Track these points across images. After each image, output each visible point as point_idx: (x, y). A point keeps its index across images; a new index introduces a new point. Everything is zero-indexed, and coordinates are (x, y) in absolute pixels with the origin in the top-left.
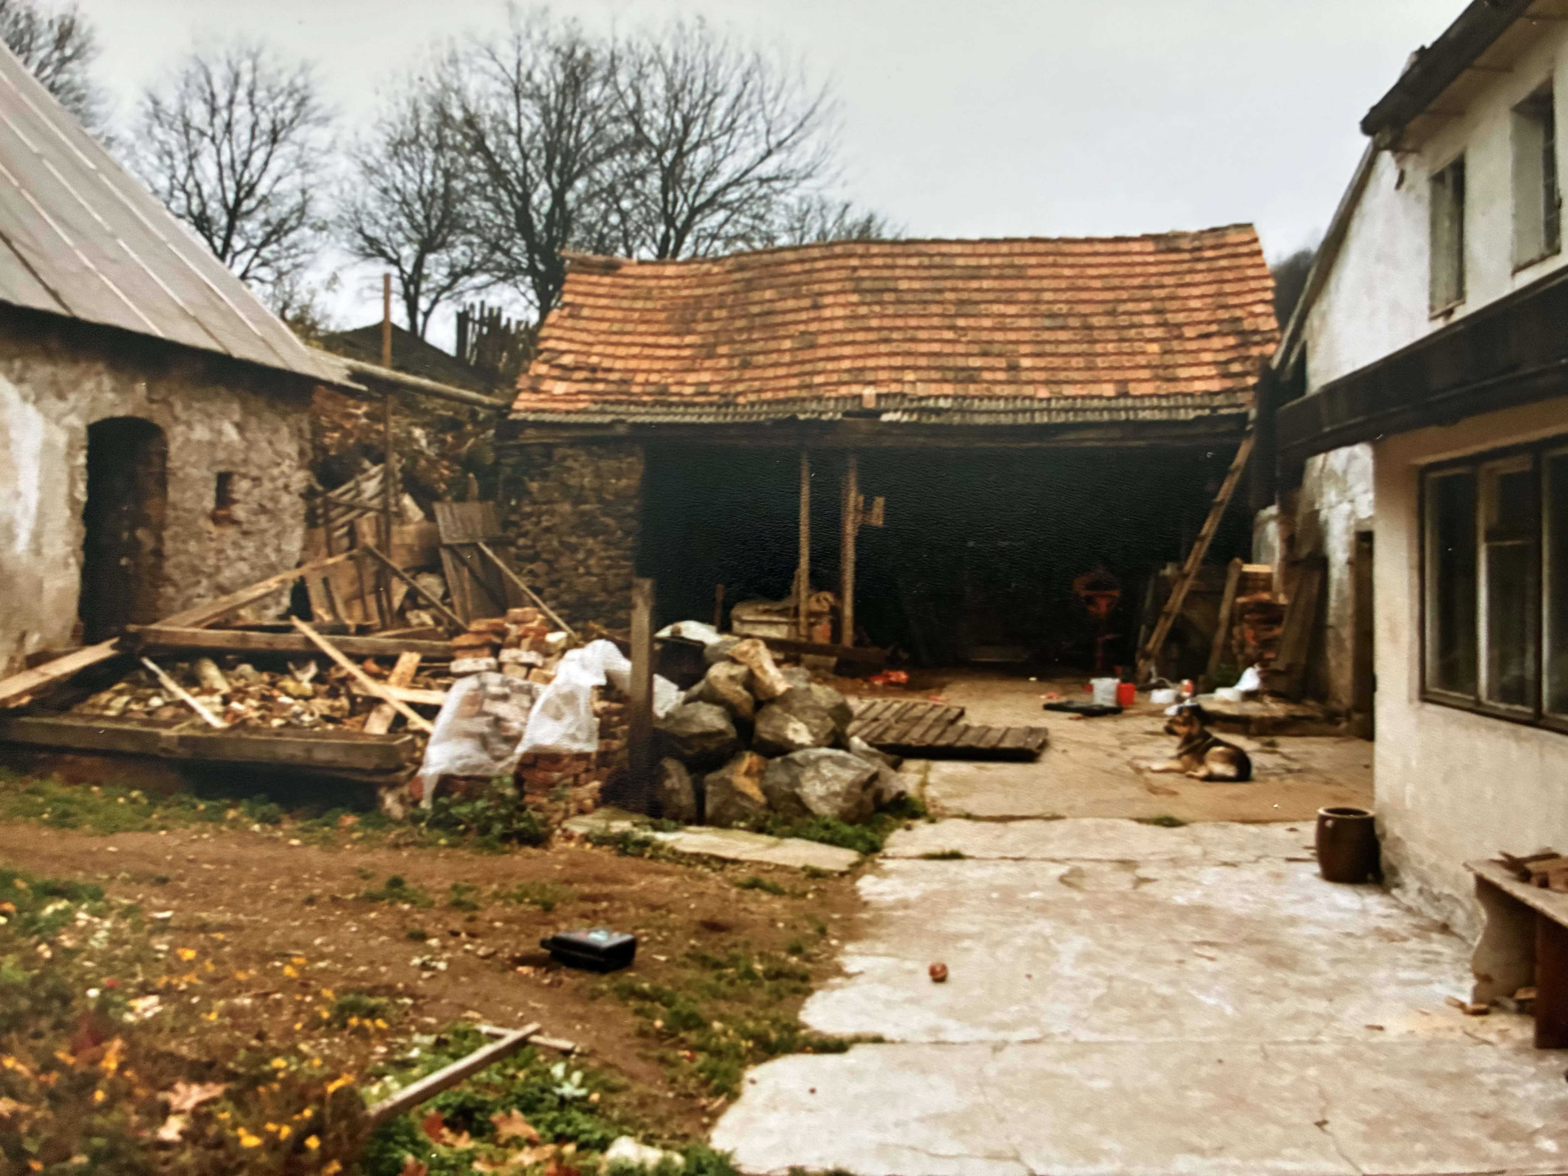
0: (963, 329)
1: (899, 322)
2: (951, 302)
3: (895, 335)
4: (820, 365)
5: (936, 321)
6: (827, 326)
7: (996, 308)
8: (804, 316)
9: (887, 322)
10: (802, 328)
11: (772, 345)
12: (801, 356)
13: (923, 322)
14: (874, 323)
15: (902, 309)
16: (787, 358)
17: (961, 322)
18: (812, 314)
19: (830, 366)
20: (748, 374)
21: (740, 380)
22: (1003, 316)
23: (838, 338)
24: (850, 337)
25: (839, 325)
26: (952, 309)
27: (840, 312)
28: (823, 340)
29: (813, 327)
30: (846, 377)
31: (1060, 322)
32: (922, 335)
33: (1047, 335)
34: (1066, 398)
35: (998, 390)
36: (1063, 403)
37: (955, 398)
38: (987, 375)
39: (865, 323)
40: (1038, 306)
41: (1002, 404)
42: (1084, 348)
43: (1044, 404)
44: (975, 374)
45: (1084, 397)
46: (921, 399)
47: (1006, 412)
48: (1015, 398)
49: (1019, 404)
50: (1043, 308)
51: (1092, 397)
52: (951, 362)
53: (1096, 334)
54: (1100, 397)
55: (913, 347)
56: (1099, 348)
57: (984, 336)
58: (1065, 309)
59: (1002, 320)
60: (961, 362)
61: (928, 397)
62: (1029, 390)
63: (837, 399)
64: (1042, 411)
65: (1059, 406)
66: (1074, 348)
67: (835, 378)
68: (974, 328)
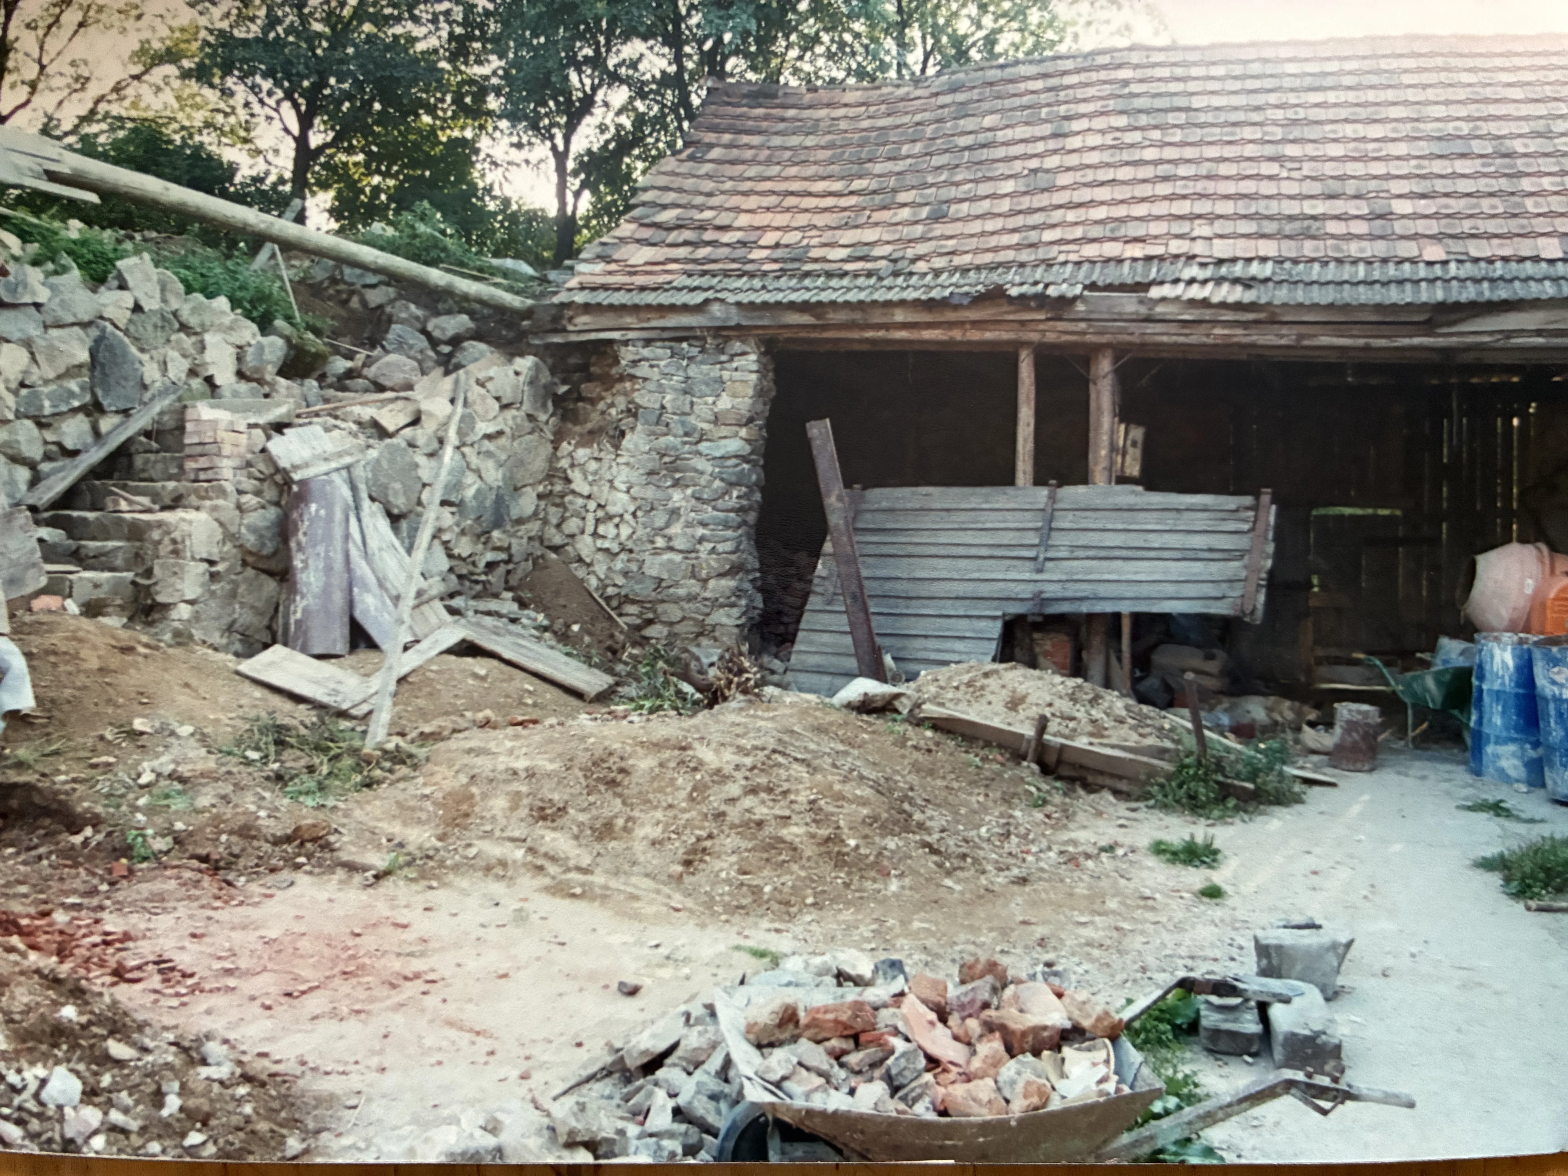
0: (1292, 159)
1: (1189, 153)
2: (1275, 123)
3: (1182, 171)
4: (1057, 216)
5: (1250, 150)
6: (1073, 160)
7: (1349, 130)
8: (1040, 147)
9: (1170, 153)
10: (1034, 164)
11: (984, 189)
12: (1025, 202)
13: (1229, 151)
14: (1150, 154)
15: (1196, 135)
16: (1005, 205)
17: (1291, 150)
18: (1052, 144)
19: (1071, 216)
20: (939, 229)
21: (924, 239)
22: (1363, 139)
23: (1090, 175)
24: (1109, 174)
25: (1093, 158)
26: (1278, 133)
27: (1094, 140)
28: (1064, 179)
29: (1052, 162)
30: (1096, 232)
31: (1458, 147)
32: (1224, 169)
33: (1438, 167)
34: (1476, 260)
35: (1354, 249)
36: (1468, 270)
37: (1279, 261)
38: (1333, 227)
39: (1136, 155)
40: (1421, 126)
41: (1361, 271)
42: (1503, 184)
43: (1438, 270)
44: (1315, 225)
45: (1505, 259)
46: (1220, 262)
47: (1369, 283)
48: (1385, 261)
49: (1392, 271)
50: (1429, 128)
51: (1522, 260)
52: (1274, 207)
53: (1521, 164)
54: (1536, 259)
55: (1210, 187)
56: (1526, 184)
57: (1329, 169)
58: (1465, 128)
59: (1361, 146)
60: (1292, 208)
61: (1234, 260)
62: (1407, 249)
63: (1078, 264)
64: (1432, 281)
65: (1462, 274)
66: (1483, 185)
67: (1078, 232)
68: (1313, 159)
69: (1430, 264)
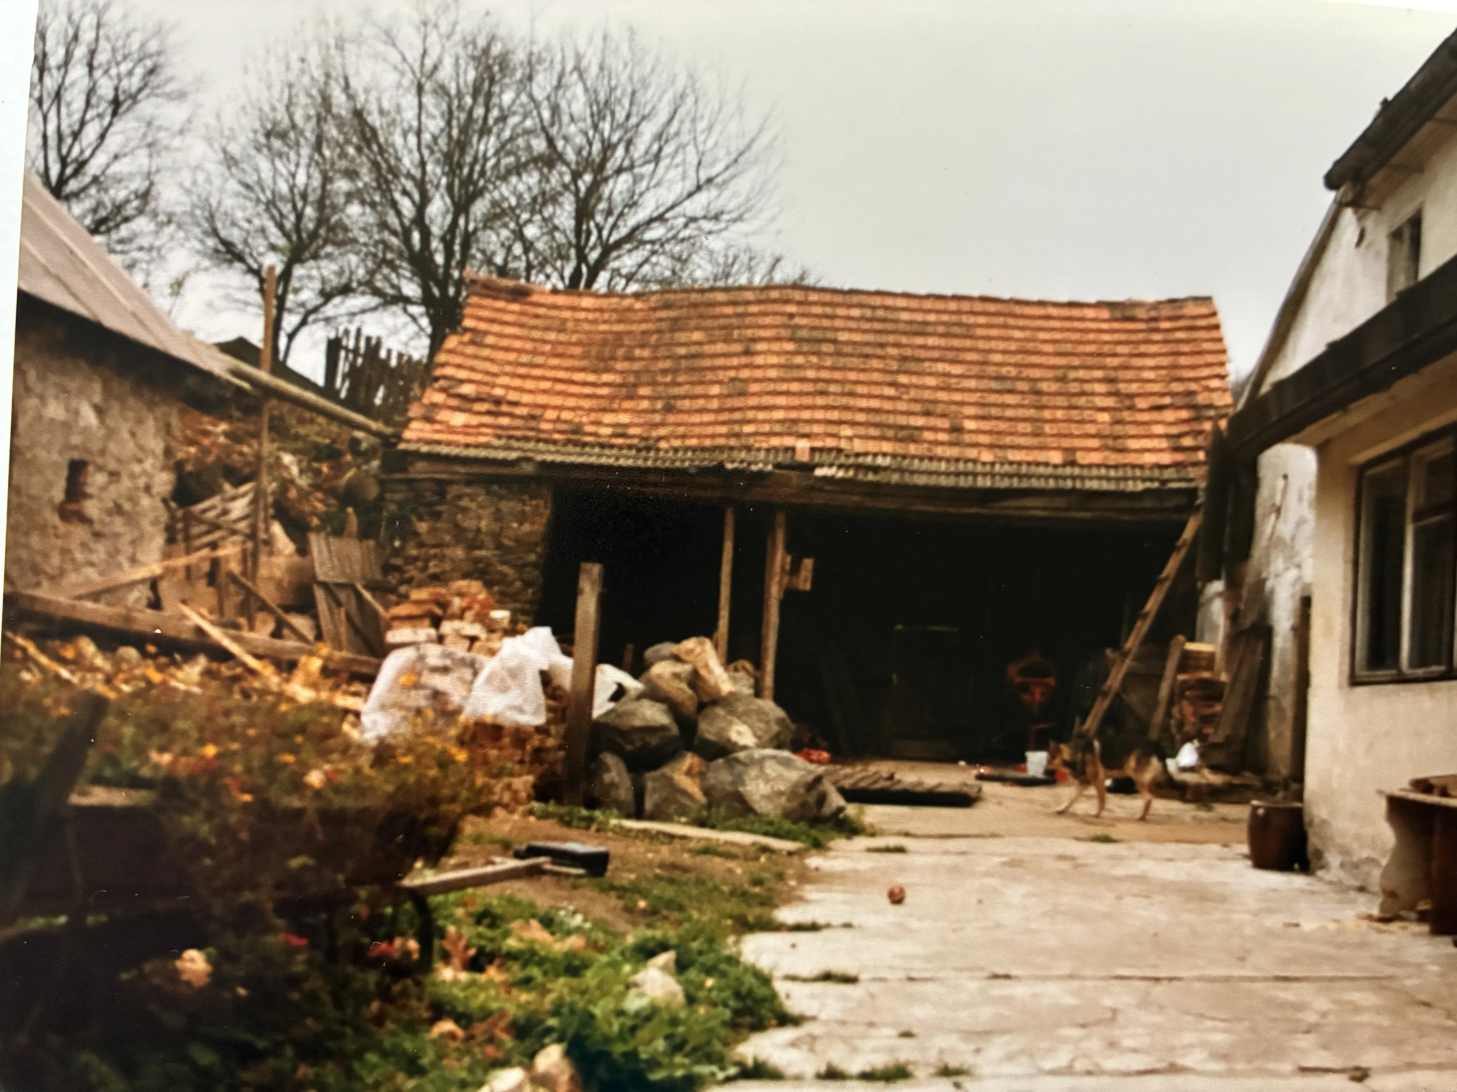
0: (904, 386)
1: (837, 375)
2: (892, 358)
3: (832, 388)
4: (750, 414)
5: (876, 377)
6: (758, 374)
7: (941, 367)
8: (735, 361)
9: (825, 374)
10: (732, 374)
11: (699, 390)
12: (730, 403)
13: (862, 377)
14: (811, 374)
15: (841, 362)
16: (715, 404)
17: (903, 379)
18: (744, 360)
19: (761, 415)
20: (671, 418)
21: (662, 424)
22: (948, 375)
23: (771, 387)
24: (784, 387)
25: (773, 373)
26: (894, 366)
27: (773, 360)
28: (754, 388)
29: (745, 374)
30: (777, 428)
31: (1008, 385)
32: (861, 389)
33: (993, 398)
34: (1011, 463)
35: (939, 451)
36: (1007, 468)
37: (894, 456)
38: (928, 435)
39: (801, 374)
40: (985, 368)
41: (943, 466)
42: (1032, 413)
43: (988, 468)
44: (916, 433)
45: (1029, 464)
46: (858, 455)
47: (947, 474)
48: (957, 460)
49: (961, 466)
50: (991, 370)
51: (1038, 464)
52: (891, 419)
53: (1045, 400)
54: (1046, 464)
55: (851, 402)
56: (1047, 414)
57: (927, 395)
58: (1013, 372)
59: (947, 379)
60: (902, 420)
61: (866, 454)
62: (972, 453)
63: (768, 450)
64: (985, 475)
65: (1003, 471)
66: (1021, 413)
67: (766, 428)
68: (917, 387)
69: (984, 464)
